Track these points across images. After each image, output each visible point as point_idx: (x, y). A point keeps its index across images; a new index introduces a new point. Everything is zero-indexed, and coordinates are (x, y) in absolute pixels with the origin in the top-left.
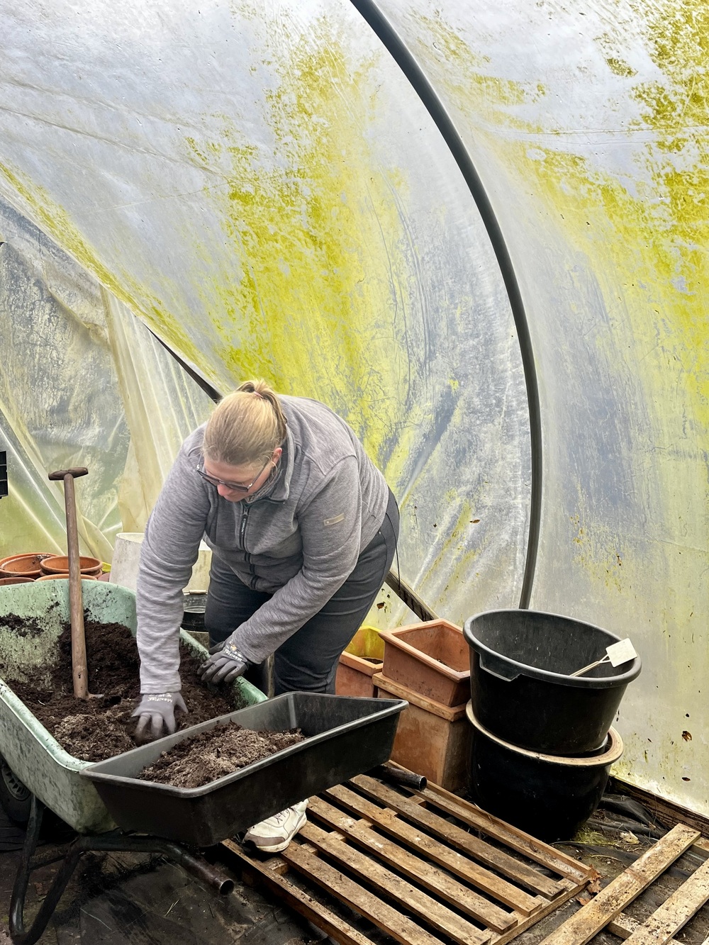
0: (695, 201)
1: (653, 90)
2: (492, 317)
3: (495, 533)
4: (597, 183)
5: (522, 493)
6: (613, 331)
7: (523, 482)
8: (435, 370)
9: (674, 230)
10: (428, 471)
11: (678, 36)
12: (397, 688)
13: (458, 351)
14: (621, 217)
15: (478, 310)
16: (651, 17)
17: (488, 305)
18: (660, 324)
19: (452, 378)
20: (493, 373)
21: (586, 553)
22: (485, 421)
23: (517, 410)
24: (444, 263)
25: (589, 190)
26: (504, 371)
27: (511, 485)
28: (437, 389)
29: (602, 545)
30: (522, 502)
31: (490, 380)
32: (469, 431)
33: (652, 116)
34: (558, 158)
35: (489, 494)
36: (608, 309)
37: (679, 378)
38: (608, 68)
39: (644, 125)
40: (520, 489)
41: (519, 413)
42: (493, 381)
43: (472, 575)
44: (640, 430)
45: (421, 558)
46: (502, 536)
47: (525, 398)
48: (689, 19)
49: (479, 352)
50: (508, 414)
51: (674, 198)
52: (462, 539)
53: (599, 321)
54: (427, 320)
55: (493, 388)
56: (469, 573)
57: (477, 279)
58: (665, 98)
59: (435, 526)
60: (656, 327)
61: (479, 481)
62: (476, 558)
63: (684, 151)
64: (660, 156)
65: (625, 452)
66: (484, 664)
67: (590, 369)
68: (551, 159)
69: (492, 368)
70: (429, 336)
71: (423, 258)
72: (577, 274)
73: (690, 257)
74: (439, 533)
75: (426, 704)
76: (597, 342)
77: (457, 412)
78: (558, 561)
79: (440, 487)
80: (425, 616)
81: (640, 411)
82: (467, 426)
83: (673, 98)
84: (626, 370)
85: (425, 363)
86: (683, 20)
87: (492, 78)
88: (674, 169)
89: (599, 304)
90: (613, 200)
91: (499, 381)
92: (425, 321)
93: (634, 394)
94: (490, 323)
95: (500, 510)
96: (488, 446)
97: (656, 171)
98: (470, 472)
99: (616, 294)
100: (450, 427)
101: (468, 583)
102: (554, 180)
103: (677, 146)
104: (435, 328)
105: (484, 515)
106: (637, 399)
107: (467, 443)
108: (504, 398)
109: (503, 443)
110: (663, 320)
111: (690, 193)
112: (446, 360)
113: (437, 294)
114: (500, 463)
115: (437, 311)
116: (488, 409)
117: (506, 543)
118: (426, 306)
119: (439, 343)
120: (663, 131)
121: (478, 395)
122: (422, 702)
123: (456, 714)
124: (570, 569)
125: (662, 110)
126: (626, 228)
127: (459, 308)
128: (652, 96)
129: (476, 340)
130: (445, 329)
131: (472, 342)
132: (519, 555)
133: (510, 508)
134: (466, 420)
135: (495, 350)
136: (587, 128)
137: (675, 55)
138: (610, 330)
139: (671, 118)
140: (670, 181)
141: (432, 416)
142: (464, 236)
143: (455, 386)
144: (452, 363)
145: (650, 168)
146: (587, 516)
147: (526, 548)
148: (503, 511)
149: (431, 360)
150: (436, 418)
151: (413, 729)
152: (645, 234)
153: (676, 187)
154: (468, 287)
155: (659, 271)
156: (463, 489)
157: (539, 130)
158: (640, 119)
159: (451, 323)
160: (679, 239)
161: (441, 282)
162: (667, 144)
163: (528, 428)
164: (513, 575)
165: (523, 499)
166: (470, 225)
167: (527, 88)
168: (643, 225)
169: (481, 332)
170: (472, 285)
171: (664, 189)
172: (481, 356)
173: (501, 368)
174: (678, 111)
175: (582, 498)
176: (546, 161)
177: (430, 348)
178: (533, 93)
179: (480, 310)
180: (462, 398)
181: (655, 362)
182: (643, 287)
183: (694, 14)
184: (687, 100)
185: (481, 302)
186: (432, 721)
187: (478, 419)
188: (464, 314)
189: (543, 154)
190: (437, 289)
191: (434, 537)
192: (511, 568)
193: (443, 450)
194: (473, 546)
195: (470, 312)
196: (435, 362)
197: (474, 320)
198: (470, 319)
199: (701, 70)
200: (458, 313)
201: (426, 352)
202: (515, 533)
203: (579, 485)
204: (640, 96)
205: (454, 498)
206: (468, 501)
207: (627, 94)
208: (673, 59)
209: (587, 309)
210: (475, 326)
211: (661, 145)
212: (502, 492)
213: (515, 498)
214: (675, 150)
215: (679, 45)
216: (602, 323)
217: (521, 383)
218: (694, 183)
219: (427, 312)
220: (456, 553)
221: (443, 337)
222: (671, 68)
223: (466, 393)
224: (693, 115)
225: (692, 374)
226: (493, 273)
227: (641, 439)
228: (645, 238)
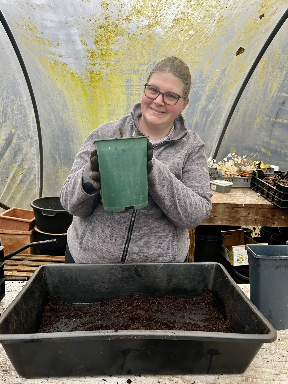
0: (97, 79)
1: (91, 50)
2: (26, 108)
3: (29, 176)
4: (70, 71)
5: (37, 162)
6: (69, 112)
7: (37, 159)
8: (6, 126)
9: (90, 85)
10: (4, 160)
11: (102, 39)
12: (8, 231)
13: (14, 119)
14: (75, 81)
15: (21, 106)
16: (96, 33)
17: (25, 104)
18: (83, 110)
19: (12, 128)
20: (26, 126)
21: (61, 177)
22: (24, 141)
23: (34, 137)
24: (11, 91)
25: (67, 73)
26: (30, 125)
27: (33, 160)
28: (7, 132)
29: (66, 173)
30: (37, 165)
31: (25, 128)
32: (18, 145)
33: (90, 56)
34: (59, 63)
35: (26, 165)
36: (68, 106)
37: (88, 124)
38: (81, 43)
39: (87, 58)
40: (36, 161)
41: (35, 138)
42: (27, 128)
43: (22, 191)
44: (76, 139)
45: (2, 189)
46: (31, 177)
47: (37, 133)
48: (105, 35)
49: (22, 119)
50: (31, 138)
51: (91, 77)
52: (17, 180)
53: (65, 109)
54: (4, 109)
55: (26, 131)
56: (20, 191)
57: (22, 96)
58: (94, 53)
59: (7, 178)
60: (82, 111)
61: (23, 161)
62: (23, 185)
63: (96, 66)
64: (89, 66)
65: (72, 146)
66: (44, 214)
67: (61, 123)
68: (56, 63)
69: (26, 124)
70: (4, 114)
71: (3, 89)
72: (59, 96)
73: (93, 93)
74: (9, 180)
75: (21, 232)
76: (64, 116)
77: (14, 139)
78: (51, 181)
79: (8, 165)
80: (6, 208)
81: (76, 134)
82: (18, 143)
83: (96, 53)
84: (72, 123)
85: (3, 123)
86: (104, 35)
87: (42, 38)
88: (92, 70)
89: (65, 105)
90: (74, 76)
91: (28, 128)
92: (3, 109)
93: (75, 130)
94: (25, 110)
95: (30, 169)
96: (25, 149)
97: (87, 70)
98: (19, 159)
99: (71, 102)
100: (12, 144)
101: (21, 194)
102: (56, 69)
103: (94, 65)
104: (6, 112)
105: (25, 171)
106: (76, 131)
107: (18, 149)
108: (30, 133)
109: (30, 148)
110: (84, 109)
111: (96, 76)
112: (10, 122)
113: (8, 101)
114: (29, 154)
115: (7, 106)
116: (25, 137)
117: (32, 179)
118: (3, 105)
119: (8, 117)
120: (92, 60)
121: (22, 133)
122: (19, 232)
123: (32, 232)
124: (56, 182)
125: (93, 55)
126: (76, 84)
127: (15, 105)
128: (91, 51)
129: (21, 115)
130: (10, 112)
131: (19, 116)
132: (37, 182)
133: (33, 168)
134: (18, 141)
135: (27, 119)
136: (70, 56)
137: (99, 43)
138: (68, 112)
139: (94, 58)
140: (91, 73)
141: (4, 141)
142: (18, 82)
143: (13, 130)
144: (12, 123)
145: (86, 69)
146: (60, 166)
147: (40, 179)
148: (31, 169)
149: (5, 122)
150: (6, 142)
151: (17, 242)
152: (82, 86)
153: (92, 75)
154: (18, 99)
155: (84, 96)
156: (17, 164)
157: (54, 55)
158: (86, 57)
159: (12, 110)
160: (91, 88)
161: (9, 97)
162: (92, 64)
163: (38, 142)
164: (36, 188)
165: (37, 164)
166: (20, 79)
167: (53, 43)
168: (81, 83)
169: (23, 113)
170: (20, 98)
171: (89, 75)
172: (22, 121)
173: (29, 124)
174: (97, 56)
175: (58, 160)
176: (54, 63)
177: (4, 118)
178: (55, 45)
179: (22, 106)
180: (16, 135)
181: (81, 120)
182: (79, 100)
183: (107, 35)
184: (100, 54)
185: (23, 103)
186: (24, 237)
187: (22, 141)
188: (17, 107)
189: (54, 61)
190: (7, 99)
191: (7, 182)
192: (35, 186)
193: (9, 152)
194: (22, 181)
195: (19, 106)
196: (6, 123)
197: (20, 109)
198: (19, 109)
199: (105, 48)
200: (15, 107)
201: (3, 120)
202: (35, 175)
203: (57, 157)
204: (87, 51)
205: (14, 168)
206: (19, 168)
207: (84, 50)
208: (99, 44)
209: (61, 106)
210: (20, 111)
211: (90, 64)
212: (30, 163)
213: (35, 164)
214: (94, 66)
215: (101, 41)
216: (66, 110)
217: (35, 128)
218: (97, 74)
219: (3, 106)
220: (16, 185)
221: (9, 115)
222: (97, 46)
223: (17, 133)
224: (100, 58)
225: (91, 123)
226: (27, 94)
227: (76, 142)
228: (81, 87)
